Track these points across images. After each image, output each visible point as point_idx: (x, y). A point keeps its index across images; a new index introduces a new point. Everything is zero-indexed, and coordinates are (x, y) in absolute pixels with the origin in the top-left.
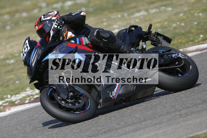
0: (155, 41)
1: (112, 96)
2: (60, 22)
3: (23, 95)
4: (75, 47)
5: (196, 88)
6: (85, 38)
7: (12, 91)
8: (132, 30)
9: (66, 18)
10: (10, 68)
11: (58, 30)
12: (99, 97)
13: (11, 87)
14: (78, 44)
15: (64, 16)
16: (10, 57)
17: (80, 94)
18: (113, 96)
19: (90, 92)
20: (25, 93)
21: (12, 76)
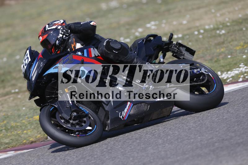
0: (177, 53)
1: (121, 117)
2: (66, 31)
3: (235, 72)
4: (80, 60)
5: (222, 107)
6: (95, 49)
7: (223, 66)
8: (151, 40)
9: (73, 27)
10: (221, 40)
11: (63, 39)
12: (107, 117)
13: (222, 62)
14: (86, 57)
15: (71, 24)
16: (221, 26)
17: (85, 114)
18: (123, 117)
19: (97, 111)
20: (238, 70)
21: (222, 50)
